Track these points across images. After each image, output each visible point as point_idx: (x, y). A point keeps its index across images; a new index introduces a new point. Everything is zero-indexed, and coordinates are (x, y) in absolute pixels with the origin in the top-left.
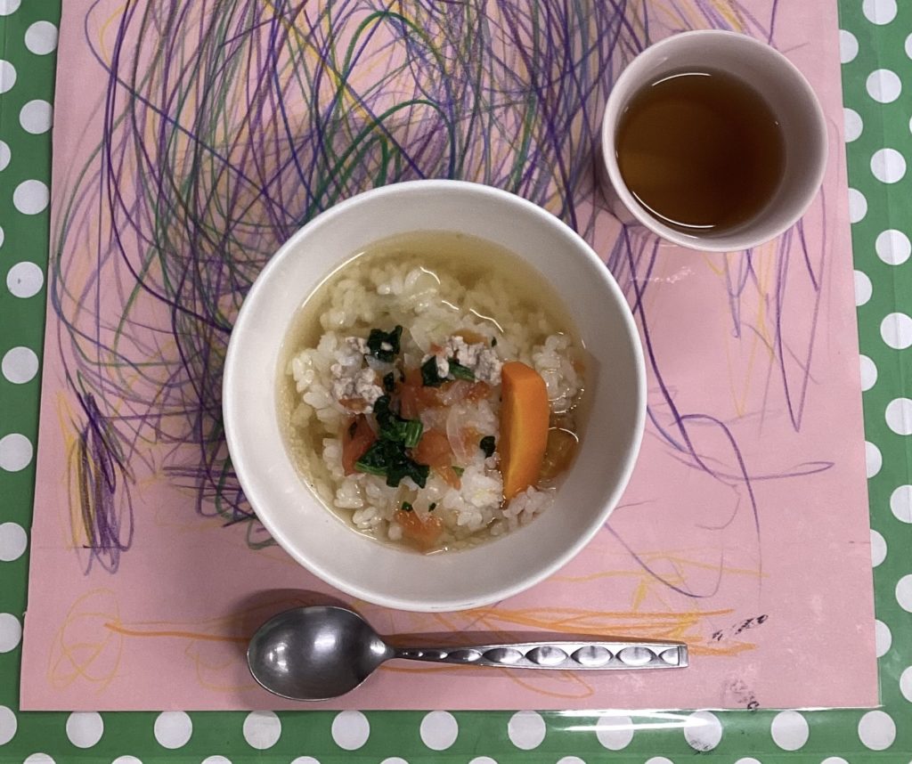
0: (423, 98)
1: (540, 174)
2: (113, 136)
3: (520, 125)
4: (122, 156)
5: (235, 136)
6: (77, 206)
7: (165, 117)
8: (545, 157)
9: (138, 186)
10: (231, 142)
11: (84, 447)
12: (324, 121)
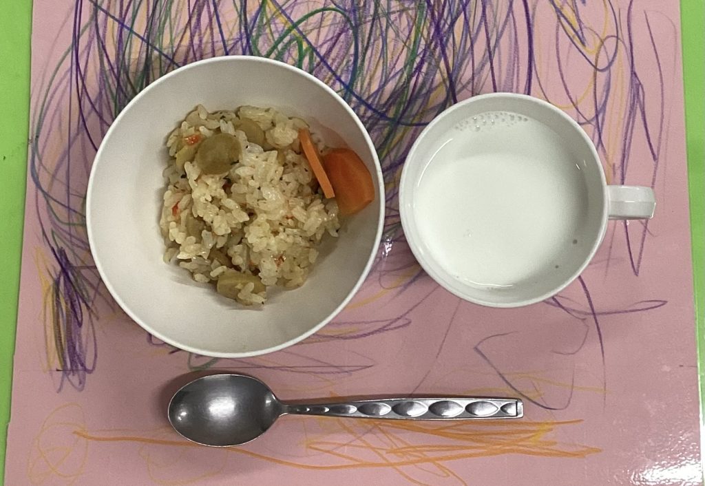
0: (333, 6)
1: (428, 68)
2: (80, 40)
3: (412, 26)
4: (88, 56)
5: (178, 40)
6: (52, 97)
7: (122, 25)
8: (432, 54)
9: (100, 81)
10: (176, 44)
11: (57, 291)
12: (251, 26)
